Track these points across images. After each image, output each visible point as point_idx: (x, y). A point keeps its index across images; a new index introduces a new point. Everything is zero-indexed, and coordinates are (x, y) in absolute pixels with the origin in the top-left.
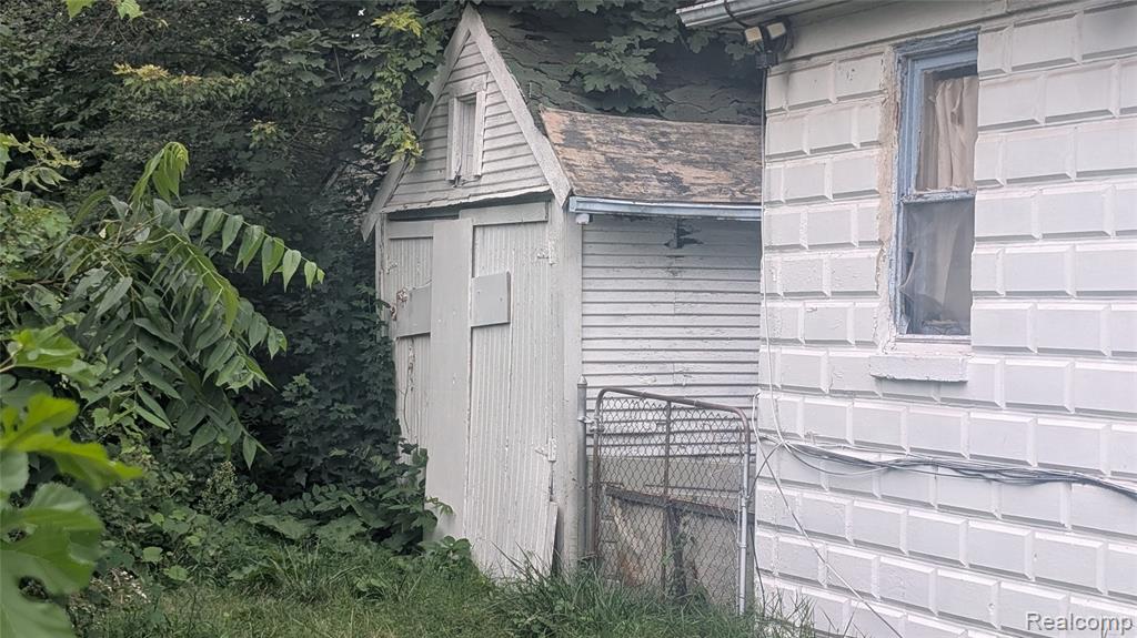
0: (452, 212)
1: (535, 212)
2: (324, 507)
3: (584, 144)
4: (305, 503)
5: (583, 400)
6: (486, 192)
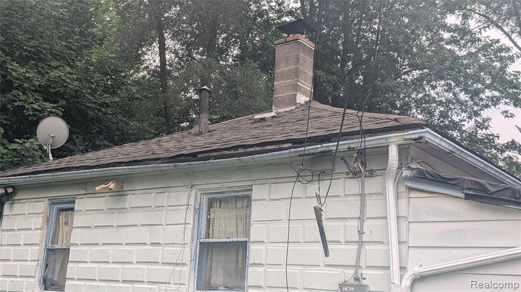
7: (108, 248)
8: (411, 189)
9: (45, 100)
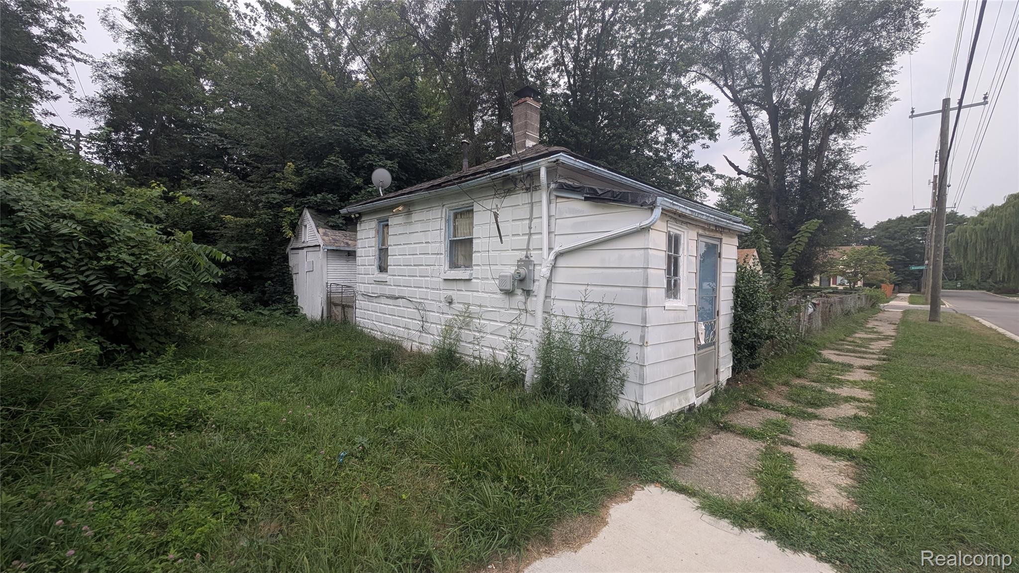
0: (302, 248)
1: (317, 249)
2: (275, 308)
3: (328, 236)
4: (271, 307)
5: (327, 286)
6: (309, 244)
7: (406, 246)
8: (557, 197)
9: (387, 159)
